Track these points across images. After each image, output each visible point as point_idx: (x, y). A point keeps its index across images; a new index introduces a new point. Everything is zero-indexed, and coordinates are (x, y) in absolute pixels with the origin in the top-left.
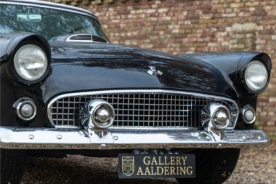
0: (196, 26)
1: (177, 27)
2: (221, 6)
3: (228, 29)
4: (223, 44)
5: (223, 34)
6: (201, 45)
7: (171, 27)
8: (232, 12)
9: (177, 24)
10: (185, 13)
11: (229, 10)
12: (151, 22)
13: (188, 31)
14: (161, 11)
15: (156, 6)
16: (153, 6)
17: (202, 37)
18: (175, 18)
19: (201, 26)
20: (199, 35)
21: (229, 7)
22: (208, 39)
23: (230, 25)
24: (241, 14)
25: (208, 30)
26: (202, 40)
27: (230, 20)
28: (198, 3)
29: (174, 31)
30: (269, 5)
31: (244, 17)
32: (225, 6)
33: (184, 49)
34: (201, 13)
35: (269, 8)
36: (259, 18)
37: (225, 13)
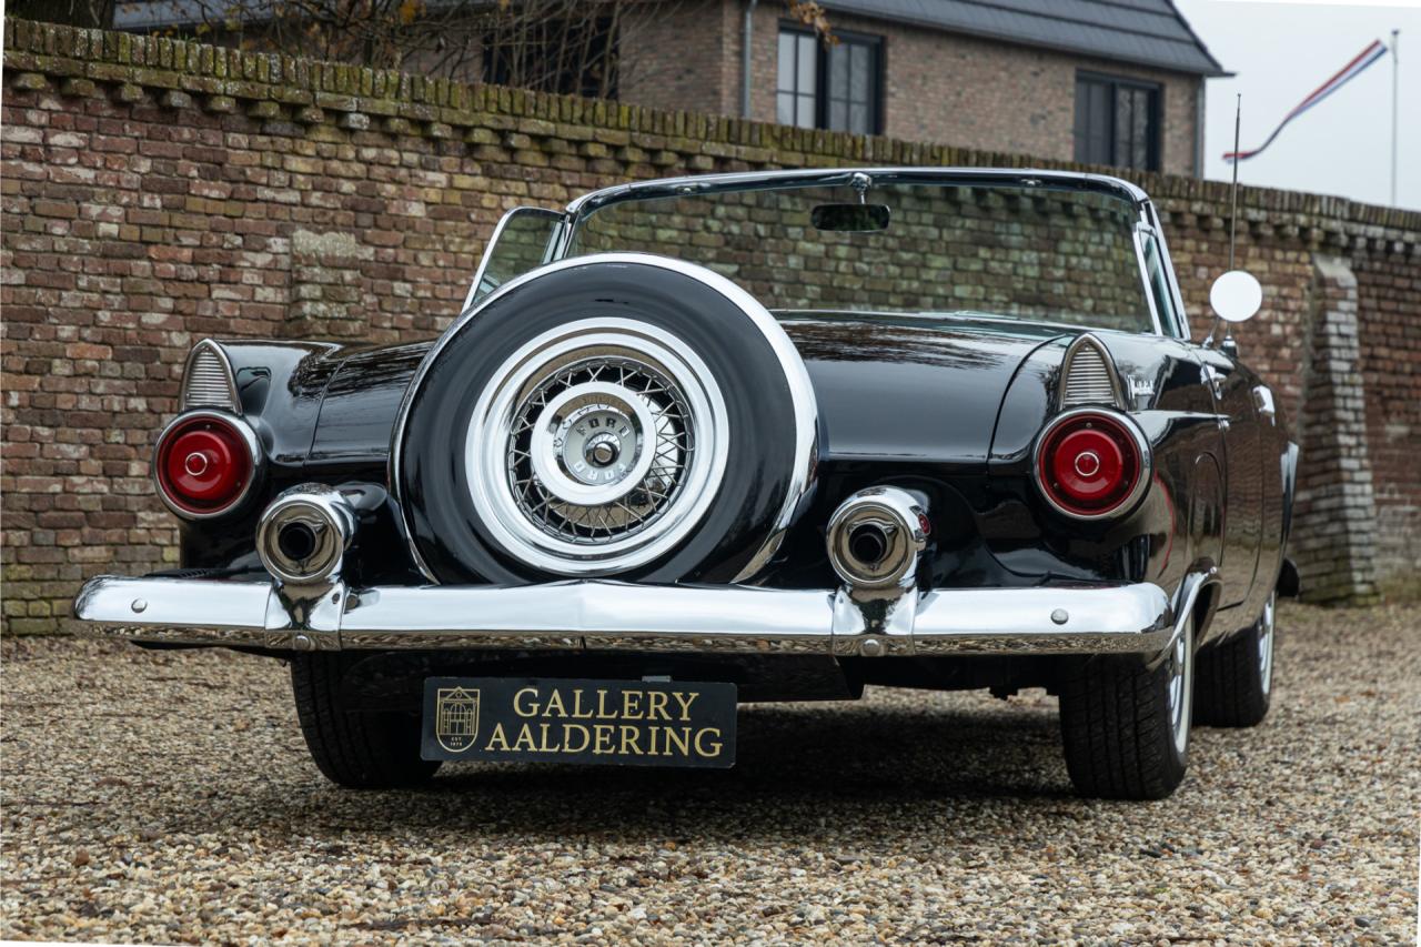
0: (178, 220)
1: (115, 211)
2: (257, 156)
3: (278, 244)
4: (261, 294)
5: (262, 259)
6: (191, 290)
7: (94, 210)
8: (290, 186)
9: (115, 202)
10: (145, 166)
11: (282, 177)
12: (24, 178)
13: (149, 234)
14: (59, 139)
15: (44, 120)
16: (33, 116)
17: (194, 262)
18: (108, 178)
19: (197, 221)
20: (187, 253)
21: (283, 169)
22: (212, 272)
23: (281, 232)
24: (315, 198)
25: (215, 239)
26: (193, 273)
27: (282, 214)
28: (186, 134)
29: (104, 228)
30: (393, 181)
31: (324, 210)
32: (269, 162)
33: (135, 301)
34: (194, 173)
35: (391, 189)
36: (366, 219)
37: (268, 186)
